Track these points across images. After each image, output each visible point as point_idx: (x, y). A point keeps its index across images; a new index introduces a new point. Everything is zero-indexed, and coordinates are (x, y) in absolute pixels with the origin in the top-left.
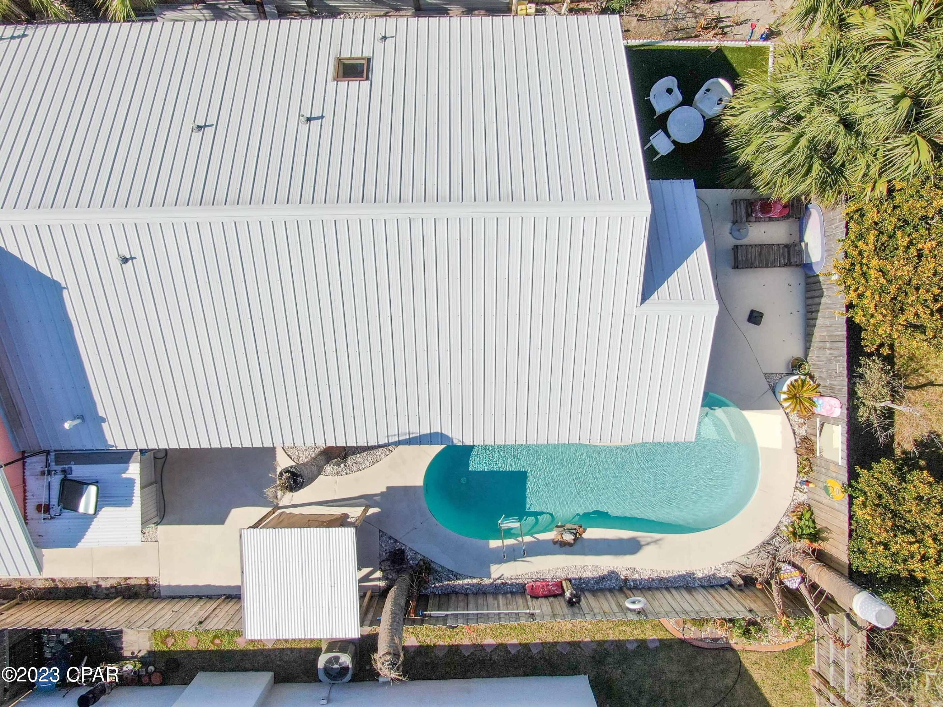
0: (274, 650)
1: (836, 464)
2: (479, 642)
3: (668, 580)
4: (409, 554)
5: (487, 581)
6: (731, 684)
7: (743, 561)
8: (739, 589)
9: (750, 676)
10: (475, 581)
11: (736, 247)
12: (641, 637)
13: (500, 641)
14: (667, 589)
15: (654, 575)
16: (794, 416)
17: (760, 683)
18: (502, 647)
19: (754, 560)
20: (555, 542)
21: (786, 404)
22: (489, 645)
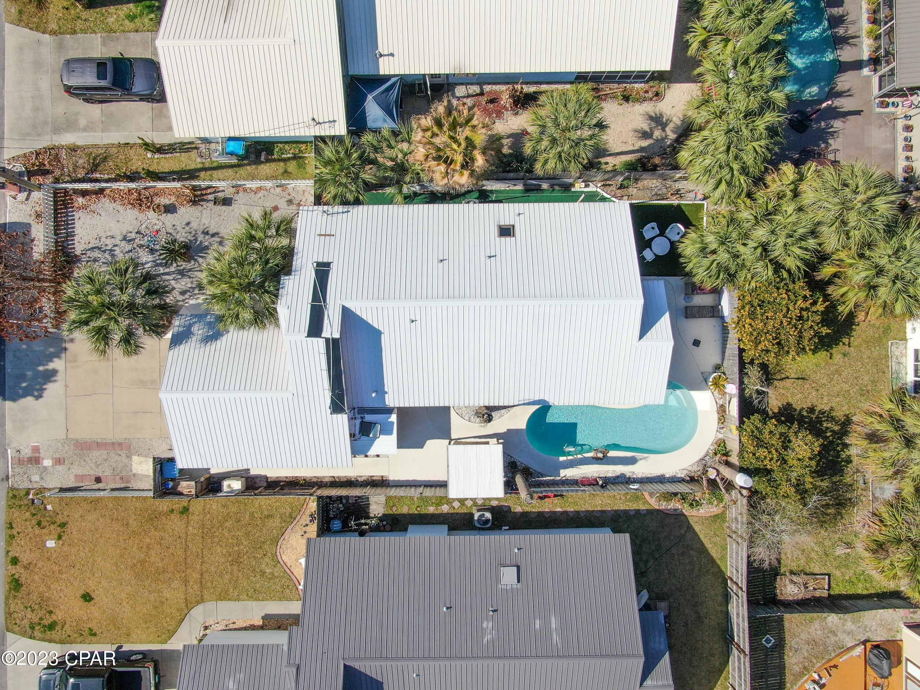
0: (448, 514)
1: (734, 417)
2: (553, 510)
3: (651, 478)
4: (518, 464)
5: (558, 478)
6: (683, 533)
7: (690, 468)
8: (687, 482)
9: (694, 529)
10: (552, 478)
11: (686, 307)
12: (637, 508)
13: (564, 510)
14: (651, 482)
15: (644, 476)
16: (716, 393)
17: (699, 533)
18: (565, 512)
19: (695, 468)
20: (593, 458)
21: (711, 388)
22: (559, 512)
